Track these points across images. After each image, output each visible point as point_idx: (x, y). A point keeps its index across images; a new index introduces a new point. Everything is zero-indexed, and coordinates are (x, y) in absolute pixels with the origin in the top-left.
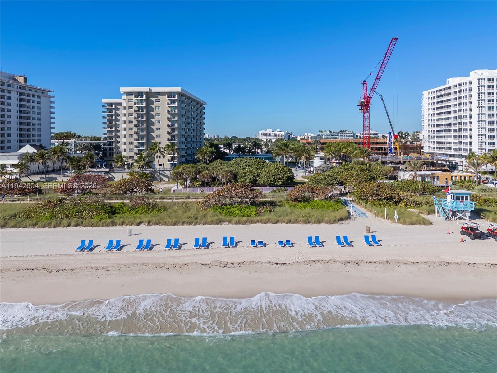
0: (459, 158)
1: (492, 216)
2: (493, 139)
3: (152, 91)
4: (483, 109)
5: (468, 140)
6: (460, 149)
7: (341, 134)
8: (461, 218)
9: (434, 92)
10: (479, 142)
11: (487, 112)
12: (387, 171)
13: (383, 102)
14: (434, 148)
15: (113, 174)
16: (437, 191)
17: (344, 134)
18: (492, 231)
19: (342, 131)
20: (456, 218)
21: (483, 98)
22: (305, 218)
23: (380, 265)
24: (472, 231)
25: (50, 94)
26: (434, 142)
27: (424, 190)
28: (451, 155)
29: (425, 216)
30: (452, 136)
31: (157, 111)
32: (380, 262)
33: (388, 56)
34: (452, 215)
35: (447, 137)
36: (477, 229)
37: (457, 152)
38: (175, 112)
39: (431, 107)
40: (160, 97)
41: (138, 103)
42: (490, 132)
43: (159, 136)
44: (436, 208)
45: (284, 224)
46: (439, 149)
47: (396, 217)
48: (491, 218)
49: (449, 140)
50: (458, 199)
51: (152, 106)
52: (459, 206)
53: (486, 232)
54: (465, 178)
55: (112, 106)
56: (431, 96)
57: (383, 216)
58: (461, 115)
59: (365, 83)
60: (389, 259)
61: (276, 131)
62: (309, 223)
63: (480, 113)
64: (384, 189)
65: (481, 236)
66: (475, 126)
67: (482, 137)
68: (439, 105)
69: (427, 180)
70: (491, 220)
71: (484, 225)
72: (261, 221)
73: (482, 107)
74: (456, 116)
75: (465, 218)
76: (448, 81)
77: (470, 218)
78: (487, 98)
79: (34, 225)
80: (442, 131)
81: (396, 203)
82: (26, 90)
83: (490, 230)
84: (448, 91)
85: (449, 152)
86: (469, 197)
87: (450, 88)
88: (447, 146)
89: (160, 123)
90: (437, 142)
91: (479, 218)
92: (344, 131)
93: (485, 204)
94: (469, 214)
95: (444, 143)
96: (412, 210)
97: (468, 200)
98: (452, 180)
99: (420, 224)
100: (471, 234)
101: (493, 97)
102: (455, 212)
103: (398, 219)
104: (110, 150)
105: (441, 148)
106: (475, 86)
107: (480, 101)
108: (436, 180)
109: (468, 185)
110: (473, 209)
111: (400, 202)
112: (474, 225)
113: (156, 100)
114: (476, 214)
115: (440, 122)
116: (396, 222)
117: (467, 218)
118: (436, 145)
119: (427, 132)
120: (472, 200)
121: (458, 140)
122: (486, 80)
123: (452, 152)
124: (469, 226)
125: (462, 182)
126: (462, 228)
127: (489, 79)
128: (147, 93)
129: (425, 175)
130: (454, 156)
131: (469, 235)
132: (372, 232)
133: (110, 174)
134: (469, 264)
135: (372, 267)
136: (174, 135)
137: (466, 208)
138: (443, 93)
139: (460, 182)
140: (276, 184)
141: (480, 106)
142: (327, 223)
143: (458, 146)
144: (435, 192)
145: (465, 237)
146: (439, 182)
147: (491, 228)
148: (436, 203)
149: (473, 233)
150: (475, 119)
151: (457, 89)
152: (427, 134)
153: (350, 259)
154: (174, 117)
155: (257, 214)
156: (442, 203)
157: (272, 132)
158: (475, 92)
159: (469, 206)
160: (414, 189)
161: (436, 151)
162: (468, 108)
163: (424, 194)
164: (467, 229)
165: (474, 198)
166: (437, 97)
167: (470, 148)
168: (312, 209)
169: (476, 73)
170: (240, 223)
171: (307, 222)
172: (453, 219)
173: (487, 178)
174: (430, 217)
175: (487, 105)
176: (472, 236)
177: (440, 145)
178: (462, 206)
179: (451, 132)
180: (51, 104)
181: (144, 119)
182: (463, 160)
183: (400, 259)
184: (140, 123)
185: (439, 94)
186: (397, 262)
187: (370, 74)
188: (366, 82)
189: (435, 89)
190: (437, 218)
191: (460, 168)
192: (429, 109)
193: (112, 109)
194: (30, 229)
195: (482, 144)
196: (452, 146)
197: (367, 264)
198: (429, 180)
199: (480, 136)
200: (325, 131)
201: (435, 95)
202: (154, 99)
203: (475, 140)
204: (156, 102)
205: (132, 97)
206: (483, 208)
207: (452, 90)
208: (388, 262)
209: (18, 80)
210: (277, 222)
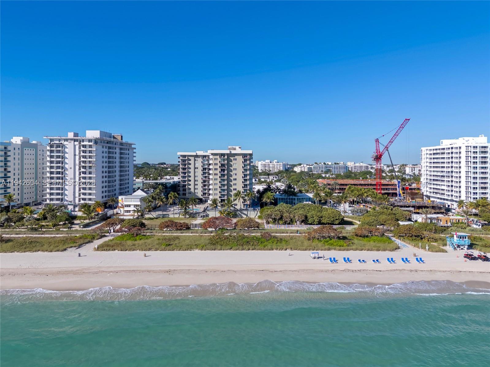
0: (451, 201)
1: (479, 248)
2: (476, 190)
3: (232, 153)
4: (470, 168)
5: (458, 190)
6: (452, 196)
7: (335, 166)
8: (462, 249)
9: (431, 150)
10: (466, 192)
11: (472, 171)
12: (407, 215)
13: (389, 153)
14: (431, 192)
15: (208, 212)
16: (444, 229)
17: (338, 166)
18: (480, 256)
19: (335, 164)
20: (460, 249)
21: (469, 160)
22: (377, 248)
23: (427, 272)
24: (470, 256)
25: (133, 146)
26: (431, 188)
27: (436, 230)
28: (444, 199)
29: (442, 247)
30: (446, 185)
31: (234, 167)
32: (427, 271)
33: (401, 129)
34: (458, 247)
35: (442, 185)
36: (472, 255)
37: (449, 197)
38: (247, 167)
39: (428, 160)
40: (236, 157)
41: (221, 161)
42: (474, 185)
43: (235, 184)
44: (448, 243)
45: (366, 251)
46: (434, 193)
47: (427, 248)
48: (479, 249)
49: (443, 187)
50: (461, 238)
51: (231, 163)
52: (462, 242)
53: (477, 256)
54: (459, 220)
55: (185, 158)
56: (428, 152)
57: (418, 247)
58: (452, 170)
59: (377, 141)
60: (431, 269)
61: (274, 162)
62: (379, 251)
63: (467, 171)
64: (414, 230)
65: (474, 259)
66: (463, 179)
67: (468, 188)
68: (435, 161)
69: (433, 222)
70: (479, 250)
71: (476, 253)
72: (353, 249)
73: (468, 167)
74: (448, 170)
75: (464, 248)
76: (442, 142)
77: (468, 249)
78: (472, 161)
79: (231, 249)
80: (437, 180)
81: (422, 239)
82: (123, 146)
83: (479, 256)
84: (442, 151)
85: (442, 197)
86: (467, 237)
87: (444, 149)
88: (441, 192)
89: (236, 175)
90: (434, 188)
91: (472, 249)
92: (338, 164)
93: (474, 240)
94: (466, 247)
95: (439, 189)
96: (434, 244)
97: (466, 238)
98: (450, 222)
99: (441, 252)
100: (470, 258)
101: (477, 159)
102: (459, 245)
103: (428, 249)
104: (183, 191)
105: (436, 193)
106: (463, 150)
107: (467, 162)
108: (439, 221)
109: (461, 225)
110: (469, 244)
111: (424, 238)
112: (471, 253)
113: (234, 159)
114: (471, 246)
115: (435, 174)
116: (427, 250)
117: (466, 249)
118: (432, 191)
119: (425, 179)
120: (468, 238)
121: (450, 189)
122: (472, 147)
123: (446, 197)
124: (469, 254)
125: (457, 223)
126: (465, 255)
127: (474, 147)
128: (227, 154)
129: (432, 218)
130: (447, 200)
131: (468, 258)
132: (417, 256)
133: (206, 213)
134: (470, 272)
135: (424, 273)
136: (246, 184)
137: (465, 243)
138: (438, 151)
139: (456, 224)
140: (335, 223)
141: (467, 166)
142: (390, 251)
143: (450, 193)
144: (443, 231)
145: (466, 259)
146: (441, 223)
147: (480, 254)
148: (448, 240)
149: (470, 257)
150: (463, 175)
151: (450, 151)
152: (425, 181)
153: (412, 269)
154: (246, 171)
155: (348, 245)
156: (452, 240)
157: (270, 162)
158: (463, 155)
159: (467, 242)
160: (429, 229)
161: (432, 195)
162: (458, 166)
163: (436, 232)
164: (467, 255)
165: (469, 237)
166: (434, 154)
167: (459, 195)
168: (375, 242)
169: (464, 139)
170: (341, 250)
171: (378, 250)
172: (458, 249)
173: (472, 220)
174: (444, 248)
175: (472, 166)
176: (470, 259)
177: (435, 191)
178: (463, 242)
179: (444, 182)
180: (134, 154)
181: (226, 172)
182: (454, 203)
183: (436, 269)
184: (223, 175)
185: (435, 152)
186: (435, 271)
187: (383, 136)
188: (378, 139)
189: (432, 148)
190: (448, 248)
191: (453, 211)
192: (427, 162)
193: (185, 160)
194: (229, 251)
195: (468, 194)
196: (446, 193)
197: (421, 272)
198: (435, 222)
199: (467, 187)
200: (320, 163)
201: (432, 152)
202: (232, 158)
203: (463, 189)
204: (234, 160)
205: (218, 157)
206: (475, 243)
207: (446, 151)
208: (431, 271)
209: (117, 138)
210: (362, 250)
